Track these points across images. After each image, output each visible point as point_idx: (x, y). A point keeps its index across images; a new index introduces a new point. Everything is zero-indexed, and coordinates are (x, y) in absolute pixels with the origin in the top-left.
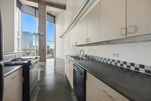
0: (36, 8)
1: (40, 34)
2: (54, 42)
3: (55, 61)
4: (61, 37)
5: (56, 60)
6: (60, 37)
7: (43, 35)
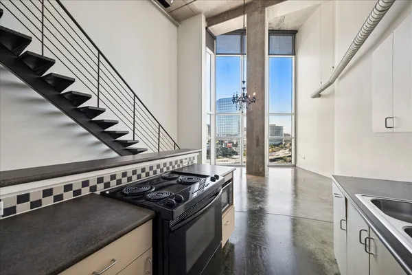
0: (241, 32)
1: (247, 97)
2: (291, 114)
3: (295, 181)
4: (318, 95)
5: (300, 175)
6: (314, 97)
7: (254, 98)
